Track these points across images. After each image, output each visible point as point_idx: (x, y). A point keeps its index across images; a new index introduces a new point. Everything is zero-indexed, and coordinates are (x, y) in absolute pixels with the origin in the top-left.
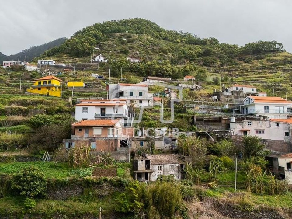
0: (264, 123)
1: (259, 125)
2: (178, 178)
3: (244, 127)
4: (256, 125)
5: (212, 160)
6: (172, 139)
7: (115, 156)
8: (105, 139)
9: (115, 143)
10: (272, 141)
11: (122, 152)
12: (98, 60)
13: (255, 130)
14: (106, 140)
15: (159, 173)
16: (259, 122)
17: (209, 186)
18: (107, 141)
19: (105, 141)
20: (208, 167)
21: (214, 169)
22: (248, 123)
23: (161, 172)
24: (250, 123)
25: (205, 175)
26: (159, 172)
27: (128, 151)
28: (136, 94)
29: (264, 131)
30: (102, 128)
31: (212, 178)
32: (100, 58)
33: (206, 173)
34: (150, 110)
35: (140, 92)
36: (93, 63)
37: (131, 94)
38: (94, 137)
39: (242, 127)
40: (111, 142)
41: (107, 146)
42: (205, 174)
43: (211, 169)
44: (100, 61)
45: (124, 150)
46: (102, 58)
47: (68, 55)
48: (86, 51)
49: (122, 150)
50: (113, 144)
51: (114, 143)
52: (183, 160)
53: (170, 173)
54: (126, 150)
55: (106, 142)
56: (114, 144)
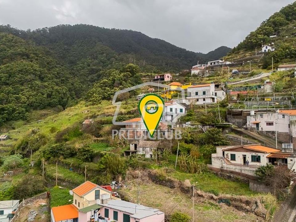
0: (273, 115)
1: (269, 117)
3: (257, 120)
4: (266, 117)
10: (279, 133)
12: (265, 50)
13: (266, 122)
16: (269, 115)
22: (260, 115)
23: (144, 153)
24: (262, 115)
26: (142, 152)
28: (200, 93)
29: (273, 123)
32: (267, 48)
35: (204, 91)
36: (257, 55)
37: (197, 94)
39: (255, 120)
44: (267, 51)
46: (269, 48)
47: (245, 49)
48: (259, 42)
53: (149, 153)
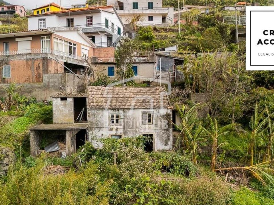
2: (166, 144)
5: (264, 99)
6: (175, 60)
7: (40, 93)
8: (25, 57)
9: (43, 65)
11: (53, 84)
14: (27, 60)
15: (114, 132)
17: (249, 174)
18: (30, 63)
19: (25, 62)
20: (250, 118)
21: (267, 124)
23: (117, 130)
25: (241, 139)
26: (111, 129)
27: (63, 81)
30: (31, 39)
31: (259, 149)
33: (243, 133)
34: (163, 29)
35: (149, 3)
37: (135, 6)
38: (7, 56)
40: (36, 63)
41: (29, 72)
42: (241, 136)
43: (256, 123)
45: (56, 80)
49: (53, 80)
50: (39, 67)
51: (41, 65)
52: (186, 100)
53: (142, 131)
54: (60, 80)
55: (27, 63)
56: (41, 69)
